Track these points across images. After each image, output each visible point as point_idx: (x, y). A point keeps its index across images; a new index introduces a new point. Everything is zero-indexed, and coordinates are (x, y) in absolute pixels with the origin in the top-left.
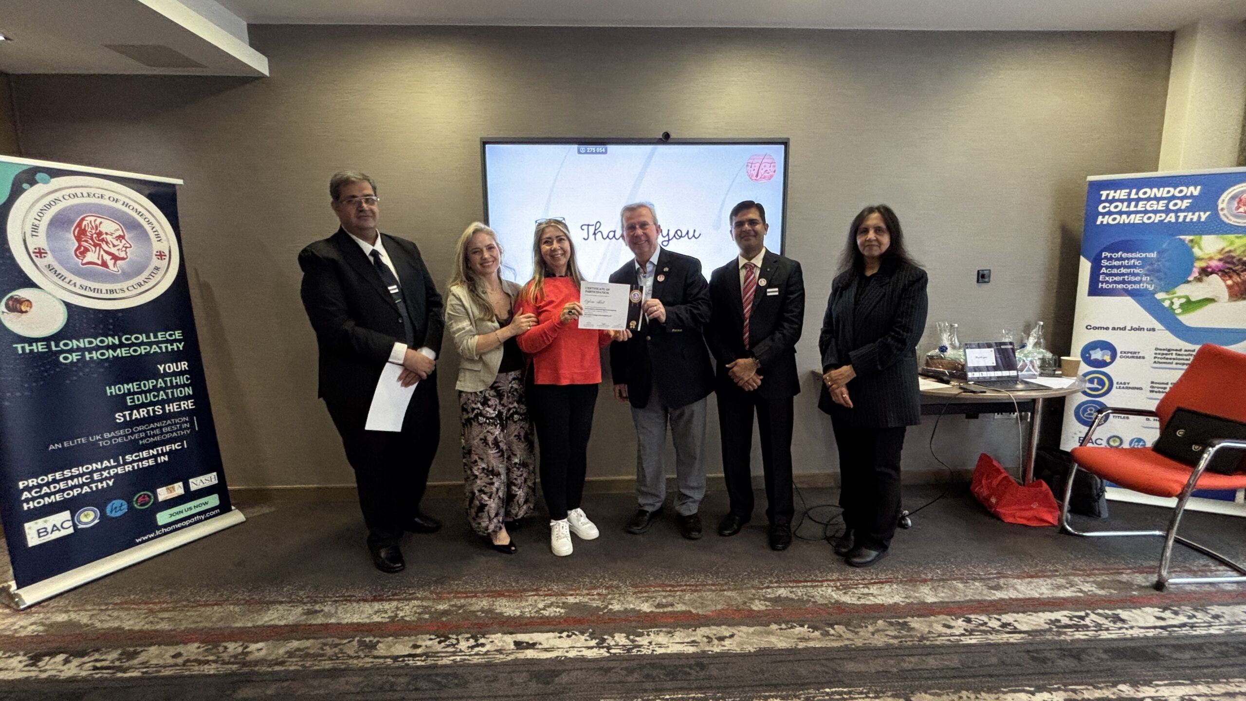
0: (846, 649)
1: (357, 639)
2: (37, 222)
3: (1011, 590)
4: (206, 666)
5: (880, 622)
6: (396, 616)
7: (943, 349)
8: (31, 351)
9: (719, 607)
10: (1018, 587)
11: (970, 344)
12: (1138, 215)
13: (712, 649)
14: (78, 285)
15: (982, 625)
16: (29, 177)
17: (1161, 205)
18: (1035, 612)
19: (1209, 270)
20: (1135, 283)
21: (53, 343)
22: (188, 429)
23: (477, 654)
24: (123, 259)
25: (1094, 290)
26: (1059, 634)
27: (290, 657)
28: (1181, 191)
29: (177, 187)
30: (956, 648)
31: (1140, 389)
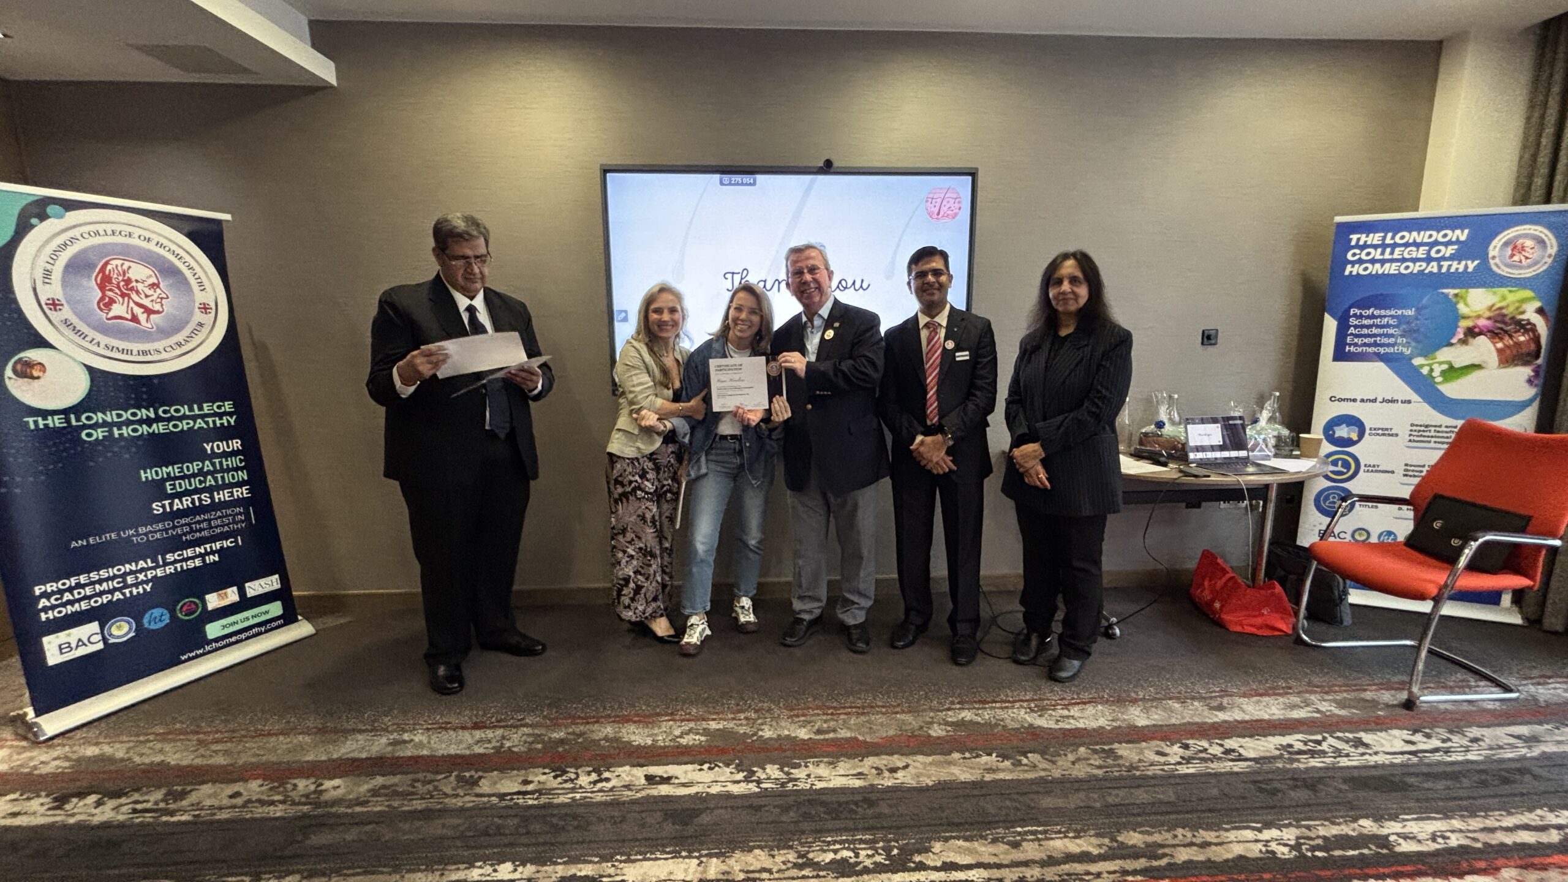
0: (1041, 781)
1: (454, 774)
2: (49, 267)
3: (1236, 711)
4: (272, 808)
5: (1082, 749)
6: (502, 746)
7: (1160, 425)
8: (46, 426)
9: (891, 733)
10: (1244, 706)
11: (1193, 419)
12: (1394, 264)
13: (882, 782)
14: (102, 345)
15: (1201, 751)
16: (39, 210)
17: (1422, 252)
18: (1265, 736)
19: (1477, 330)
20: (1388, 345)
21: (72, 416)
22: (242, 521)
23: (601, 791)
24: (158, 312)
25: (1341, 355)
26: (1292, 761)
27: (373, 796)
28: (1445, 236)
29: (224, 225)
30: (1170, 779)
31: (1393, 472)
